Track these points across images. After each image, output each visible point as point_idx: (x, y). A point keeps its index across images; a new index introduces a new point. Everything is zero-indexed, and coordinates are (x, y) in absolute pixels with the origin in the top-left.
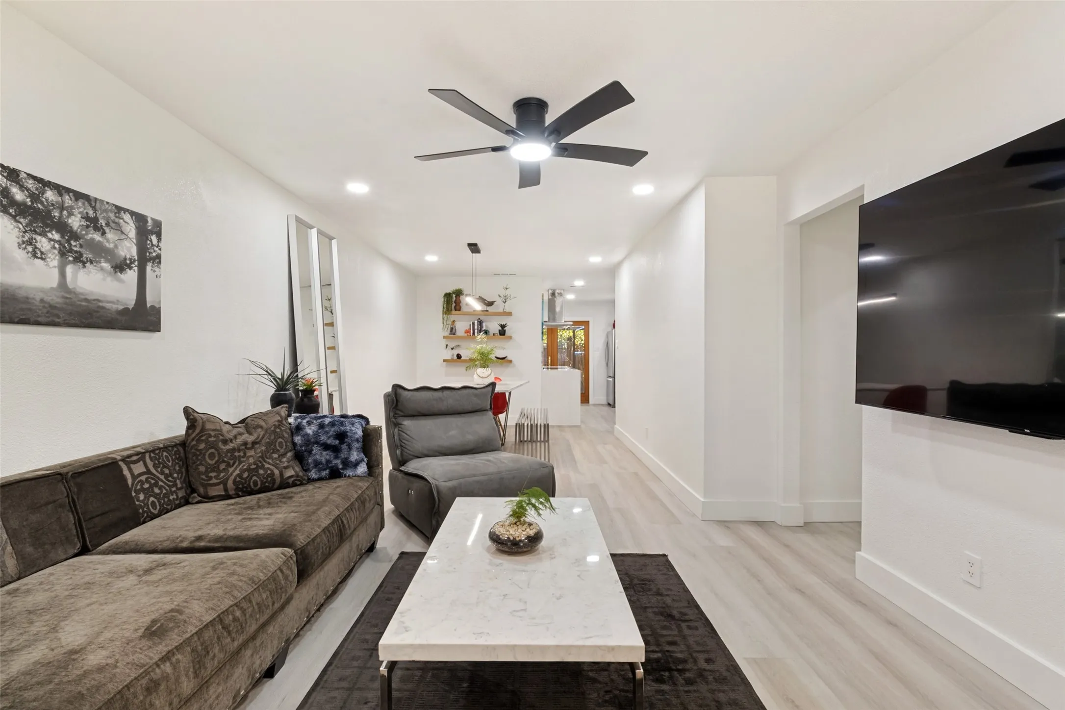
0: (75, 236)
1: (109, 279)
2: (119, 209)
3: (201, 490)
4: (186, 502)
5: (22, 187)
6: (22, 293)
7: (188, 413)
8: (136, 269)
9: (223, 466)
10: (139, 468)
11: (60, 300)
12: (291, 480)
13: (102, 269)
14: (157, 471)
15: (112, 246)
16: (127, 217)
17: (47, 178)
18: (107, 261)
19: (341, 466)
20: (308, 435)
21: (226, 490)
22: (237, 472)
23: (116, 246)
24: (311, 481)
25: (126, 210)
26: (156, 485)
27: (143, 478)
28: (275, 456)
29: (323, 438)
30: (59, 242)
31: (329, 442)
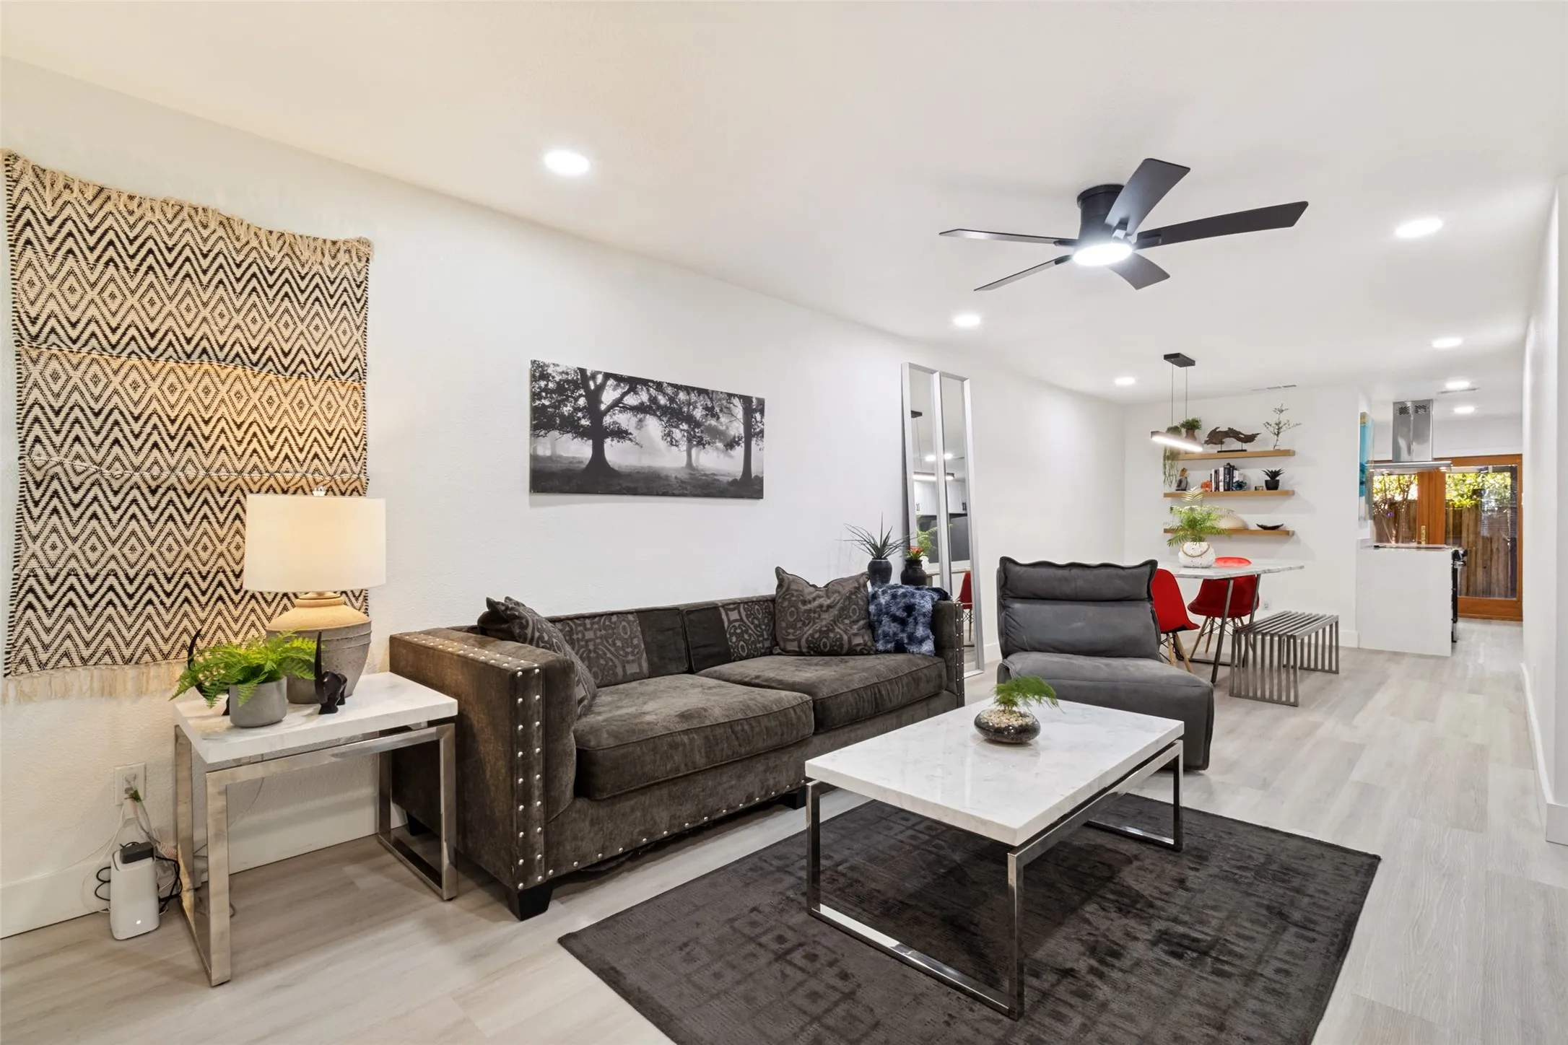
0: (698, 424)
1: (722, 456)
2: (730, 395)
3: (782, 644)
4: (770, 653)
5: (665, 394)
6: (663, 473)
7: (779, 572)
8: (743, 445)
9: (799, 625)
10: (734, 615)
11: (687, 476)
12: (858, 649)
13: (717, 448)
14: (749, 621)
15: (724, 428)
16: (736, 401)
17: (679, 383)
18: (721, 441)
19: (906, 641)
20: (880, 604)
21: (799, 647)
22: (810, 632)
23: (727, 428)
24: (877, 652)
25: (734, 395)
26: (746, 632)
27: (737, 624)
28: (847, 621)
29: (893, 609)
30: (687, 431)
31: (898, 614)
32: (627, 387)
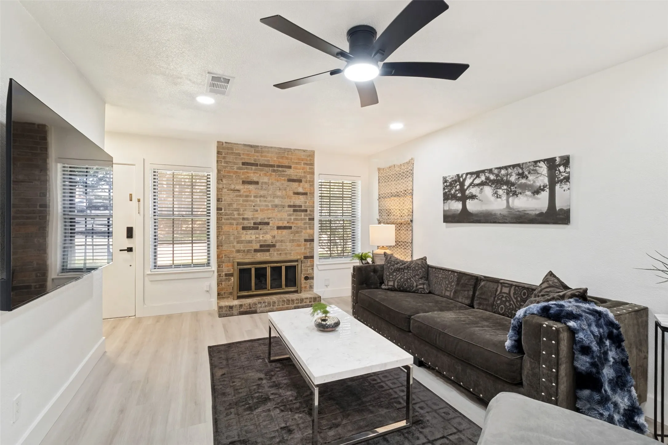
0: (513, 184)
1: (530, 199)
2: (537, 162)
5: (493, 174)
6: (493, 213)
8: (548, 190)
11: (507, 213)
13: (526, 195)
14: (514, 297)
15: (532, 182)
16: (542, 164)
17: (501, 166)
18: (529, 190)
23: (534, 182)
25: (539, 161)
30: (506, 189)
32: (475, 176)
